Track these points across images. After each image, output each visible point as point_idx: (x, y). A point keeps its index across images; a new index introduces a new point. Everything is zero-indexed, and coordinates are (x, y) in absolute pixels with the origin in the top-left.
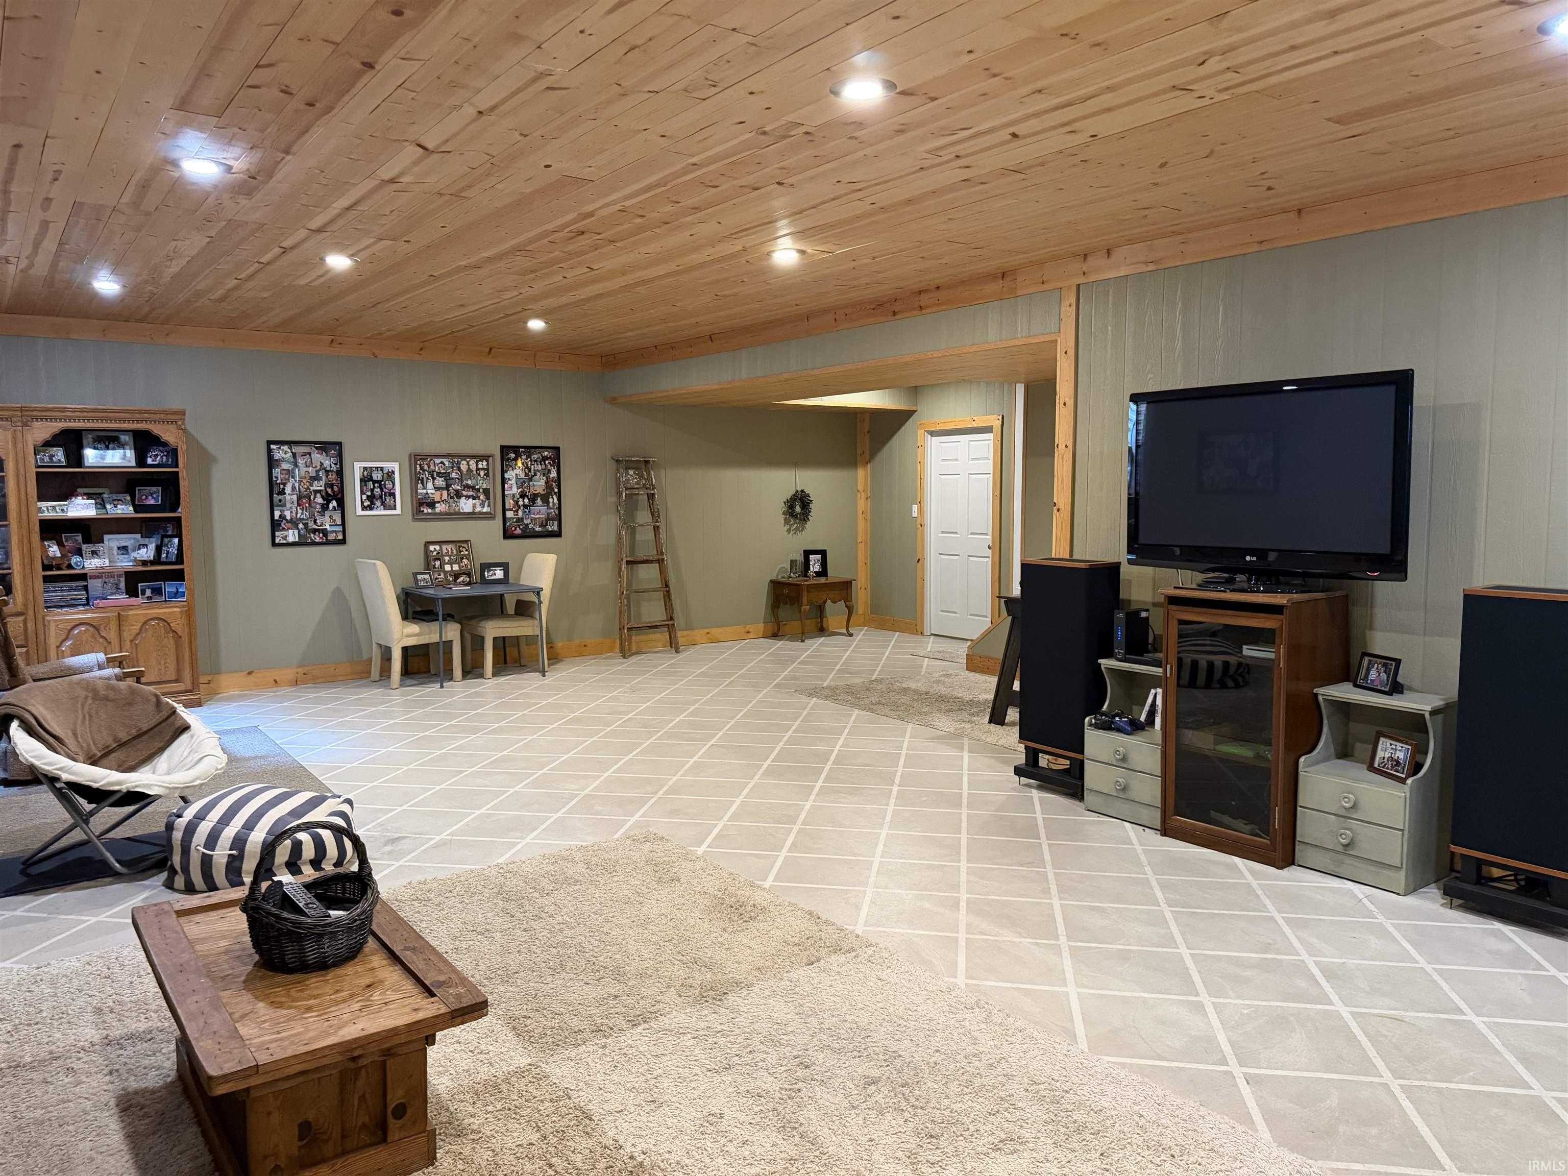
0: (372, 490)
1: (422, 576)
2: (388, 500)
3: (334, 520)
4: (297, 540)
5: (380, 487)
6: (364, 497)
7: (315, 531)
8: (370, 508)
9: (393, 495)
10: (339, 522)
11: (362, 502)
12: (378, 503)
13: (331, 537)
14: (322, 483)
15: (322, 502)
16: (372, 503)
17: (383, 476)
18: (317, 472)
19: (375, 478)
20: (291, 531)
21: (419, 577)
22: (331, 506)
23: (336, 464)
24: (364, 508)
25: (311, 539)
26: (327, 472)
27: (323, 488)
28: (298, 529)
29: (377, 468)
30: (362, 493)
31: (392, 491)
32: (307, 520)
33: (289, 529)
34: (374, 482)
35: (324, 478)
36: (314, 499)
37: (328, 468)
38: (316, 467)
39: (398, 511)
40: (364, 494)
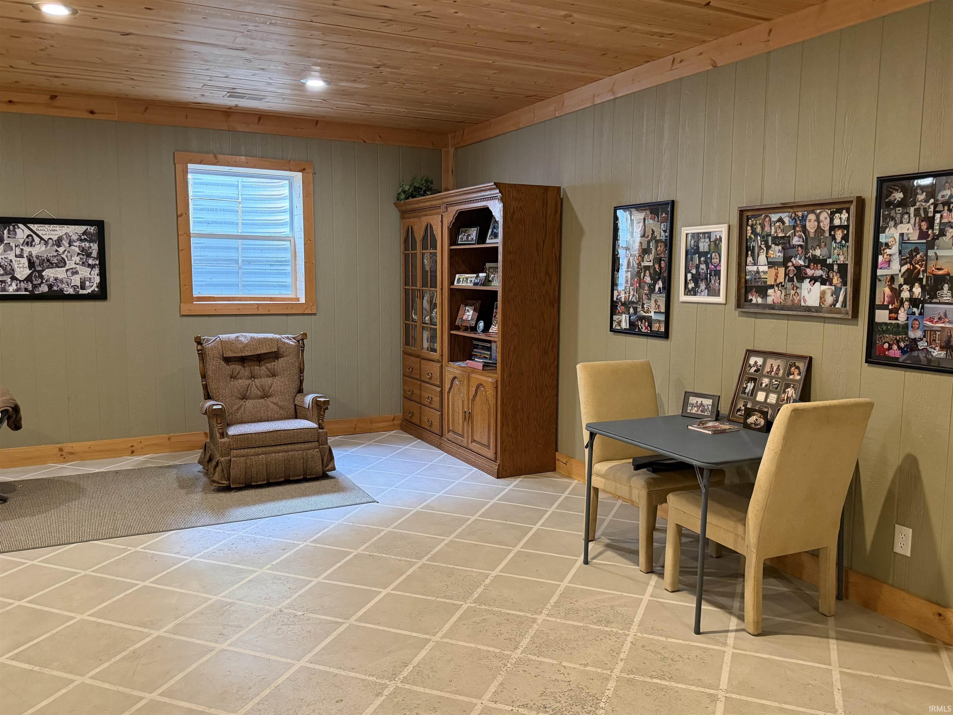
0: (697, 267)
1: (700, 400)
2: (713, 282)
3: (659, 306)
4: (628, 328)
5: (706, 262)
6: (689, 276)
7: (642, 318)
8: (693, 292)
9: (717, 273)
10: (663, 309)
11: (686, 283)
12: (703, 286)
13: (655, 327)
14: (652, 257)
15: (650, 282)
16: (697, 285)
17: (709, 245)
18: (649, 243)
19: (701, 249)
20: (624, 316)
21: (693, 400)
22: (657, 287)
23: (665, 231)
24: (688, 292)
25: (639, 328)
26: (657, 242)
27: (651, 264)
28: (629, 313)
29: (704, 233)
30: (687, 271)
31: (718, 269)
32: (637, 303)
33: (622, 313)
34: (701, 254)
35: (653, 250)
36: (644, 278)
37: (658, 238)
38: (648, 236)
39: (721, 299)
40: (690, 272)
